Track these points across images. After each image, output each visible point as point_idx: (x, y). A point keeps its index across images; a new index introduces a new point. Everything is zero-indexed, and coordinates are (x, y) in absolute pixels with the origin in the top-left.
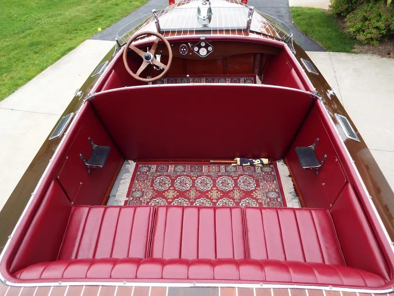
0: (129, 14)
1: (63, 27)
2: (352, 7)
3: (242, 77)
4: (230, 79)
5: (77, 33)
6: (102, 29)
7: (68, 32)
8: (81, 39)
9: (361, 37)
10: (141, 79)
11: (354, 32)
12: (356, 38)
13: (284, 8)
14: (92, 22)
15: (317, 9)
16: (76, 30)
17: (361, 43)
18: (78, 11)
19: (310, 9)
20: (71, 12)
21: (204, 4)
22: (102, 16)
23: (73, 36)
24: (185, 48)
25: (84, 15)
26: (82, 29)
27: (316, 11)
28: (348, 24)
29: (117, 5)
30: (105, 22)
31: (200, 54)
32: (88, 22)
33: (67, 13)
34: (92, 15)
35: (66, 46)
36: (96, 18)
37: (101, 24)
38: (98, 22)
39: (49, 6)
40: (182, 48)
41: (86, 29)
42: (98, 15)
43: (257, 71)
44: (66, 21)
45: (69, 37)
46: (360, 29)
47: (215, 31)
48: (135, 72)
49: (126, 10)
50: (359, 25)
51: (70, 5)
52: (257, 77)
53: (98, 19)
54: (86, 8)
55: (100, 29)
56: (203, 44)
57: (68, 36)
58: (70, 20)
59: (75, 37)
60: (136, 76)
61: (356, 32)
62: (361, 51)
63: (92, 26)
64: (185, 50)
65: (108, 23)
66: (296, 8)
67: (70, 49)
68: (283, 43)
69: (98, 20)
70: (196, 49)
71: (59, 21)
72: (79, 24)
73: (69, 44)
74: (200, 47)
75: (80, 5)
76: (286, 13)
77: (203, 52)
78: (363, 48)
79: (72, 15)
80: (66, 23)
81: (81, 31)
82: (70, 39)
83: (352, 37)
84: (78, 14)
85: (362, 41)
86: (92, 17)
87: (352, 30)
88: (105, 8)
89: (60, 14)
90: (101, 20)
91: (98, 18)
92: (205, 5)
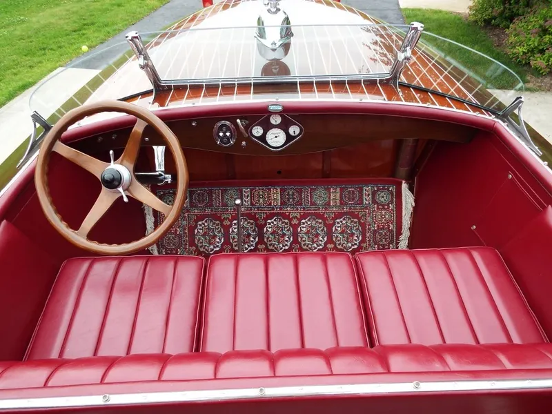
0: (139, 20)
1: (22, 44)
2: (510, 9)
3: (367, 183)
4: (338, 190)
5: (44, 54)
6: (90, 47)
7: (29, 53)
8: (49, 65)
9: (539, 61)
10: (95, 246)
11: (524, 53)
12: (528, 64)
13: (392, 10)
14: (75, 35)
15: (447, 13)
16: (44, 49)
17: (537, 72)
18: (53, 15)
19: (436, 12)
20: (41, 18)
21: (274, 10)
22: (93, 24)
23: (36, 59)
24: (228, 129)
25: (62, 22)
26: (54, 47)
27: (447, 16)
28: (512, 39)
29: (119, 5)
30: (96, 35)
31: (269, 142)
32: (68, 35)
33: (34, 19)
34: (75, 22)
35: (20, 79)
36: (82, 28)
37: (88, 39)
38: (84, 34)
39: (6, 7)
40: (220, 128)
41: (60, 47)
42: (85, 22)
43: (403, 171)
44: (30, 33)
45: (29, 63)
46: (536, 47)
47: (307, 86)
48: (75, 224)
49: (134, 13)
50: (534, 41)
51: (42, 5)
52: (404, 186)
53: (85, 29)
54: (68, 10)
55: (85, 48)
56: (275, 120)
57: (28, 60)
58: (37, 31)
59: (40, 62)
60: (79, 238)
61: (528, 53)
62: (540, 86)
63: (73, 41)
64: (228, 134)
65: (102, 36)
66: (413, 10)
67: (25, 87)
68: (492, 118)
69: (84, 32)
70: (257, 131)
71: (18, 33)
72: (50, 39)
73: (26, 76)
74: (267, 127)
75: (57, 5)
76: (397, 19)
77: (276, 139)
78: (542, 82)
79: (42, 22)
80: (29, 37)
81: (53, 52)
82: (30, 66)
83: (520, 61)
84: (53, 20)
85: (540, 71)
86: (76, 26)
87: (521, 50)
88: (100, 10)
89: (23, 21)
90: (89, 32)
91: (86, 27)
92: (276, 13)
